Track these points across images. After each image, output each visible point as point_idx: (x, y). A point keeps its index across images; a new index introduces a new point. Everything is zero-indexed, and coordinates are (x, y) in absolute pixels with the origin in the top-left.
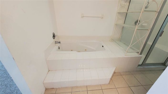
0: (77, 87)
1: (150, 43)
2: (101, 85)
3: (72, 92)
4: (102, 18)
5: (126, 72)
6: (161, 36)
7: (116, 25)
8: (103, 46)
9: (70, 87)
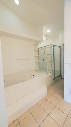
0: (32, 108)
1: (53, 69)
2: (44, 98)
3: (31, 113)
4: (28, 59)
5: (50, 85)
6: (55, 63)
7: (36, 62)
8: (34, 75)
9: (28, 111)
